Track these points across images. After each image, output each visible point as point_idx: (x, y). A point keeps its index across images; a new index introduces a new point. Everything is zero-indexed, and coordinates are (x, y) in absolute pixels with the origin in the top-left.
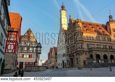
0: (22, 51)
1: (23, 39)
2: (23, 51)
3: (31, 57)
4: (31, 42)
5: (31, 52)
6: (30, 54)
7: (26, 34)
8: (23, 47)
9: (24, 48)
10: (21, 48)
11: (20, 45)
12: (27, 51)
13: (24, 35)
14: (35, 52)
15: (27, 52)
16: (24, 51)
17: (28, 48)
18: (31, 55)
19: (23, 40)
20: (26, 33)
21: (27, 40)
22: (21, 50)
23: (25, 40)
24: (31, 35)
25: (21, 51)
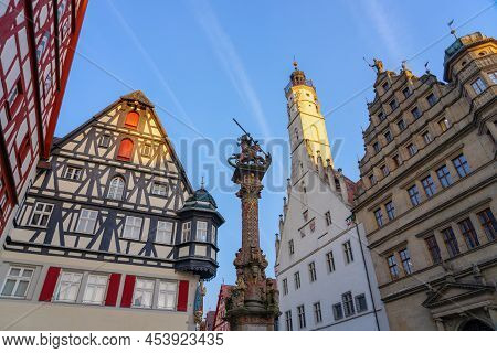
0: (48, 239)
1: (80, 143)
2: (55, 242)
3: (127, 302)
4: (142, 178)
5: (135, 249)
6: (124, 269)
7: (105, 119)
8: (67, 205)
9: (72, 210)
10: (43, 212)
11: (39, 183)
12: (94, 237)
13: (95, 119)
14: (162, 253)
15: (95, 247)
16: (70, 241)
17: (111, 218)
18: (131, 280)
19: (81, 149)
20: (113, 113)
21: (111, 155)
22: (39, 230)
23: (92, 151)
24: (146, 130)
25: (40, 239)
